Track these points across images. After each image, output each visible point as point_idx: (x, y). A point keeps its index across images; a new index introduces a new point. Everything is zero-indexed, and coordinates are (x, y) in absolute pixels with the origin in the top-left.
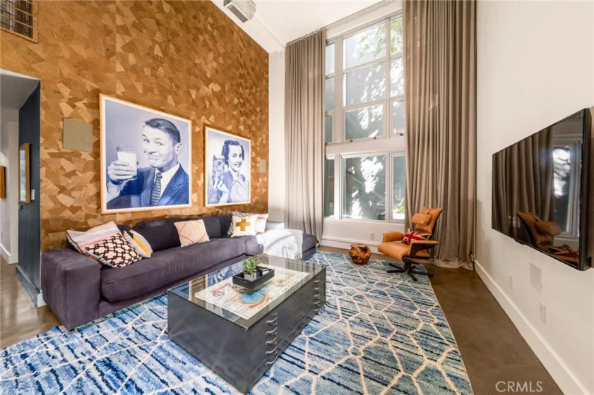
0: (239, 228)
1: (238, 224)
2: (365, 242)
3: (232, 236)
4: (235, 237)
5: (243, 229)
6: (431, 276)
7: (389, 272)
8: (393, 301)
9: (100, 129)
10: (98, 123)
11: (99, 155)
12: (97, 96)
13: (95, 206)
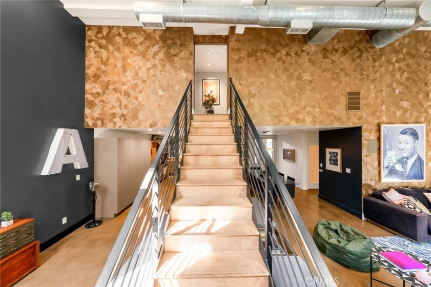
9: (380, 142)
10: (379, 139)
11: (379, 154)
12: (379, 126)
13: (377, 179)
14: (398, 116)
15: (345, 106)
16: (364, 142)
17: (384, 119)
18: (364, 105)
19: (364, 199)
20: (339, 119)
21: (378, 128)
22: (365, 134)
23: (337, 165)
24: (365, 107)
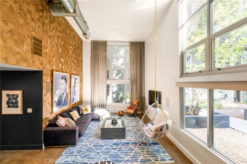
0: (86, 111)
1: (85, 110)
2: (122, 110)
3: (84, 114)
4: (85, 115)
5: (87, 111)
6: (138, 116)
7: (130, 117)
8: (134, 122)
9: (52, 84)
10: (52, 81)
11: (52, 93)
12: (52, 72)
13: (51, 112)
14: (60, 67)
15: (31, 49)
16: (44, 84)
17: (54, 68)
18: (45, 53)
19: (44, 131)
20: (26, 60)
21: (52, 74)
22: (44, 78)
23: (17, 107)
24: (45, 55)
